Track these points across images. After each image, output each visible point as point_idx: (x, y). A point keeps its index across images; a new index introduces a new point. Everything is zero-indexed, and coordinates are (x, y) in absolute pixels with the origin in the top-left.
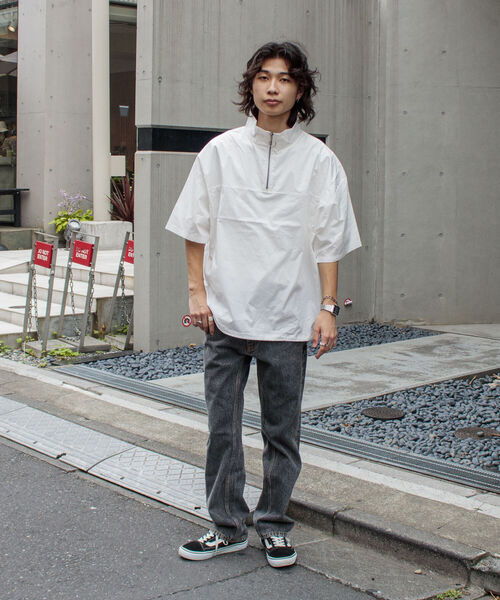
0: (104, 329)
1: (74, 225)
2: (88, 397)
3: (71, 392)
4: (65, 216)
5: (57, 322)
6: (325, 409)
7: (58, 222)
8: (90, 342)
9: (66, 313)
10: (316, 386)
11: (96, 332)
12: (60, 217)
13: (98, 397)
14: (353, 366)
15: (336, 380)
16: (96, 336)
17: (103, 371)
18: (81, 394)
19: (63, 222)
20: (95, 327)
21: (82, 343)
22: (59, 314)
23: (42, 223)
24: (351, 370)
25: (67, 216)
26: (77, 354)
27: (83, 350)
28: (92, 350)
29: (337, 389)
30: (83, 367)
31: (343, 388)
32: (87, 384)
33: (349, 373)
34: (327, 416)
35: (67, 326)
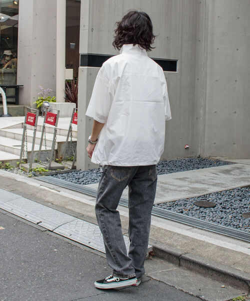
0: (61, 158)
1: (46, 104)
2: (53, 193)
3: (44, 190)
4: (41, 99)
5: (37, 154)
6: (175, 201)
7: (38, 102)
8: (54, 165)
9: (42, 150)
10: (170, 190)
11: (57, 159)
12: (39, 100)
13: (58, 193)
14: (189, 180)
15: (180, 187)
16: (57, 162)
17: (61, 180)
18: (49, 191)
19: (40, 103)
20: (57, 157)
21: (50, 165)
22: (38, 150)
23: (30, 103)
24: (188, 181)
25: (43, 100)
26: (47, 170)
27: (50, 168)
28: (55, 169)
29: (181, 191)
30: (51, 177)
31: (185, 191)
32: (52, 186)
33: (187, 183)
34: (176, 205)
35: (42, 156)
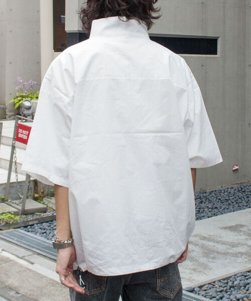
0: (43, 193)
1: (27, 104)
2: (21, 266)
3: (7, 260)
4: (21, 96)
5: (5, 189)
6: (228, 278)
7: (16, 101)
8: (32, 205)
9: (11, 181)
10: (218, 253)
11: (36, 195)
12: (17, 97)
13: (30, 266)
14: (245, 229)
15: (233, 245)
16: (36, 199)
17: (38, 237)
18: (16, 263)
19: (20, 101)
20: (36, 191)
21: (24, 206)
22: (6, 182)
23: (5, 102)
24: (245, 233)
25: (23, 97)
26: (17, 218)
27: (25, 213)
28: (32, 212)
29: (236, 255)
30: (22, 231)
31: (242, 254)
32: (22, 252)
33: (243, 237)
34: (231, 287)
35: (13, 191)
